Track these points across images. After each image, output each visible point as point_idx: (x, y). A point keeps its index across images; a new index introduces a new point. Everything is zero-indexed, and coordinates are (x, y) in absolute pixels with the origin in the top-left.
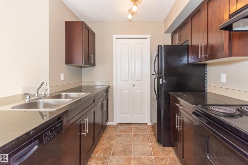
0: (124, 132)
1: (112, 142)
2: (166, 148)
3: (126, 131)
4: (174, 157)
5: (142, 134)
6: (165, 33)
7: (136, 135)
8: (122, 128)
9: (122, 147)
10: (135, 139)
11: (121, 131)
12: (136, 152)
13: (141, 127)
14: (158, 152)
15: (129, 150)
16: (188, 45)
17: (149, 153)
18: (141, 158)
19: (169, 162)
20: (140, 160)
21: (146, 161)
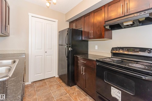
0: (40, 87)
1: (35, 97)
2: (72, 87)
3: (42, 86)
4: (78, 90)
5: (55, 84)
6: (66, 21)
7: (51, 86)
8: (38, 84)
9: (45, 97)
10: (52, 88)
11: (38, 87)
12: (57, 96)
13: (51, 80)
14: (69, 91)
15: (51, 97)
16: (82, 31)
17: (65, 93)
18: (61, 98)
19: (77, 93)
20: (61, 100)
21: (65, 99)
